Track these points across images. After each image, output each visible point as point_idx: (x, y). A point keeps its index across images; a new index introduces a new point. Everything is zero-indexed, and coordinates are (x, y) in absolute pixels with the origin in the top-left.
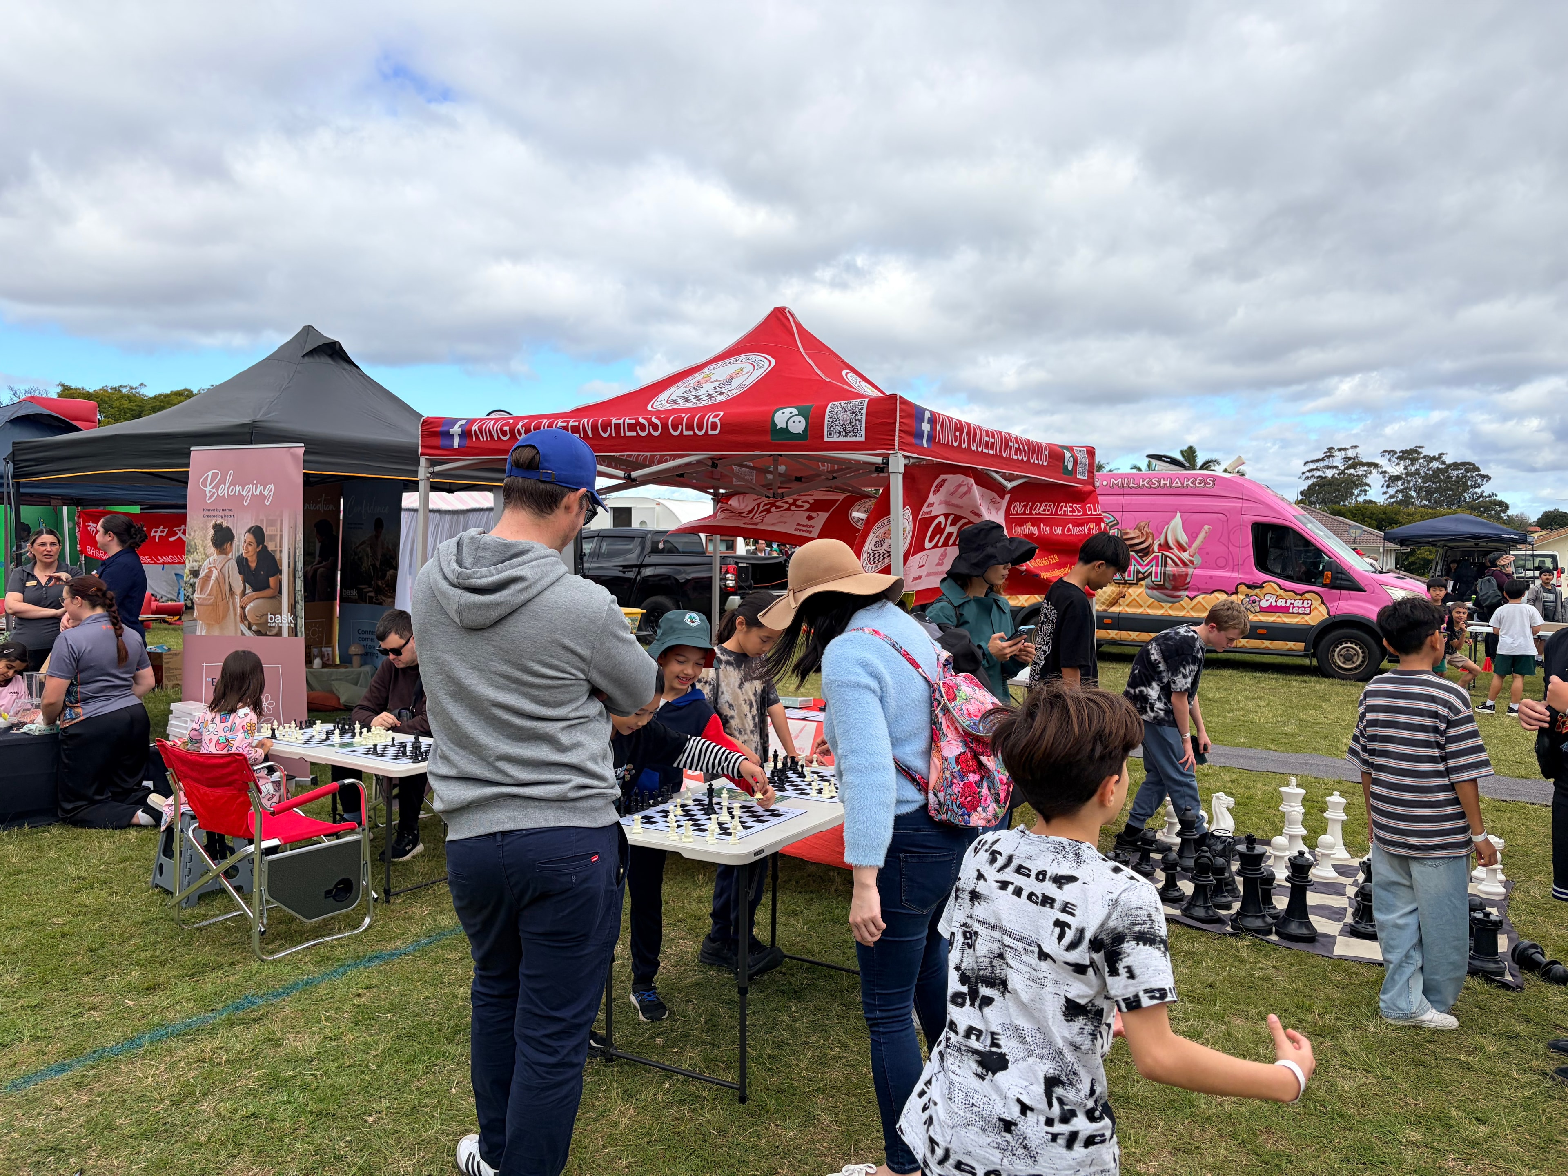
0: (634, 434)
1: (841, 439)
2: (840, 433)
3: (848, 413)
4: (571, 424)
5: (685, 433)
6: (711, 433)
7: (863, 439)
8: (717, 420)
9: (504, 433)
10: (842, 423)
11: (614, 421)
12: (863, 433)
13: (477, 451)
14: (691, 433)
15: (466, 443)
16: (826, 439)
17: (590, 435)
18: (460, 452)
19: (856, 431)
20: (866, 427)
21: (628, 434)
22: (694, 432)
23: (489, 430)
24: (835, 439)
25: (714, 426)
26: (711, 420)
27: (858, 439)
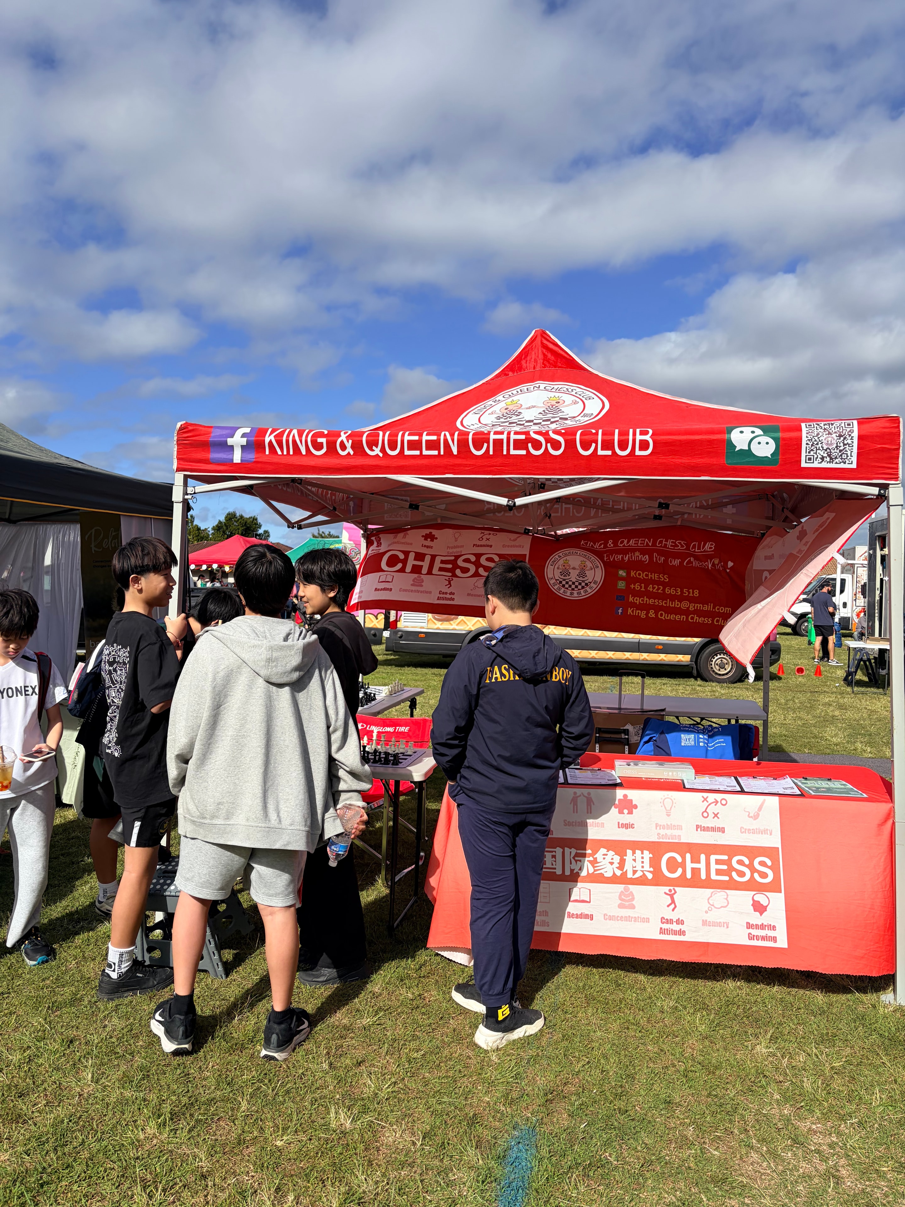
0: (523, 452)
1: (824, 465)
2: (823, 458)
3: (834, 435)
4: (425, 438)
5: (600, 452)
6: (638, 453)
7: (854, 466)
8: (647, 438)
9: (318, 447)
10: (825, 447)
11: (492, 437)
12: (854, 459)
13: (271, 467)
14: (609, 453)
15: (251, 456)
16: (803, 465)
17: (455, 451)
18: (243, 467)
19: (844, 456)
20: (859, 454)
21: (513, 452)
22: (614, 452)
23: (294, 441)
24: (816, 465)
25: (644, 445)
26: (639, 437)
27: (846, 466)
